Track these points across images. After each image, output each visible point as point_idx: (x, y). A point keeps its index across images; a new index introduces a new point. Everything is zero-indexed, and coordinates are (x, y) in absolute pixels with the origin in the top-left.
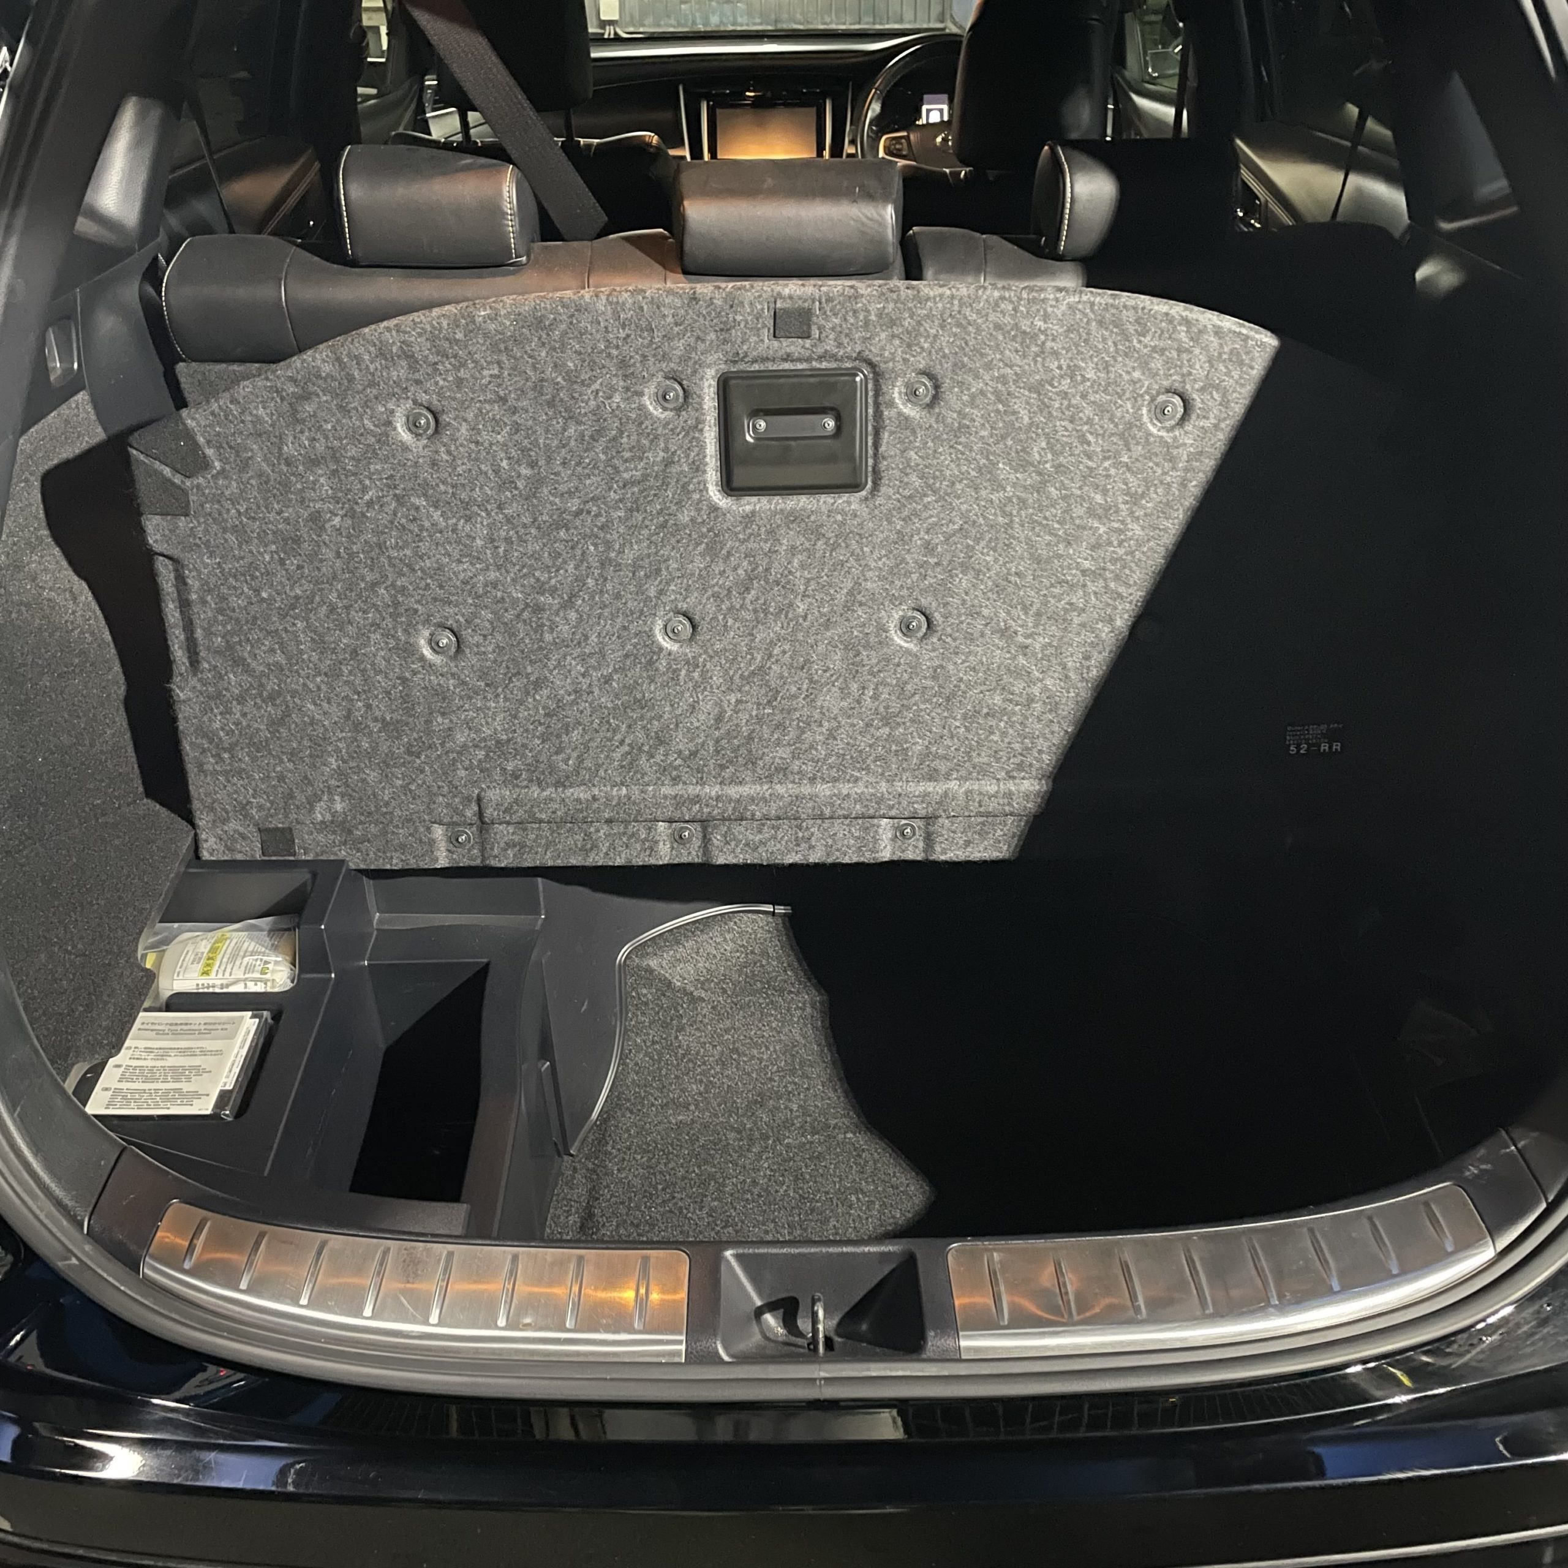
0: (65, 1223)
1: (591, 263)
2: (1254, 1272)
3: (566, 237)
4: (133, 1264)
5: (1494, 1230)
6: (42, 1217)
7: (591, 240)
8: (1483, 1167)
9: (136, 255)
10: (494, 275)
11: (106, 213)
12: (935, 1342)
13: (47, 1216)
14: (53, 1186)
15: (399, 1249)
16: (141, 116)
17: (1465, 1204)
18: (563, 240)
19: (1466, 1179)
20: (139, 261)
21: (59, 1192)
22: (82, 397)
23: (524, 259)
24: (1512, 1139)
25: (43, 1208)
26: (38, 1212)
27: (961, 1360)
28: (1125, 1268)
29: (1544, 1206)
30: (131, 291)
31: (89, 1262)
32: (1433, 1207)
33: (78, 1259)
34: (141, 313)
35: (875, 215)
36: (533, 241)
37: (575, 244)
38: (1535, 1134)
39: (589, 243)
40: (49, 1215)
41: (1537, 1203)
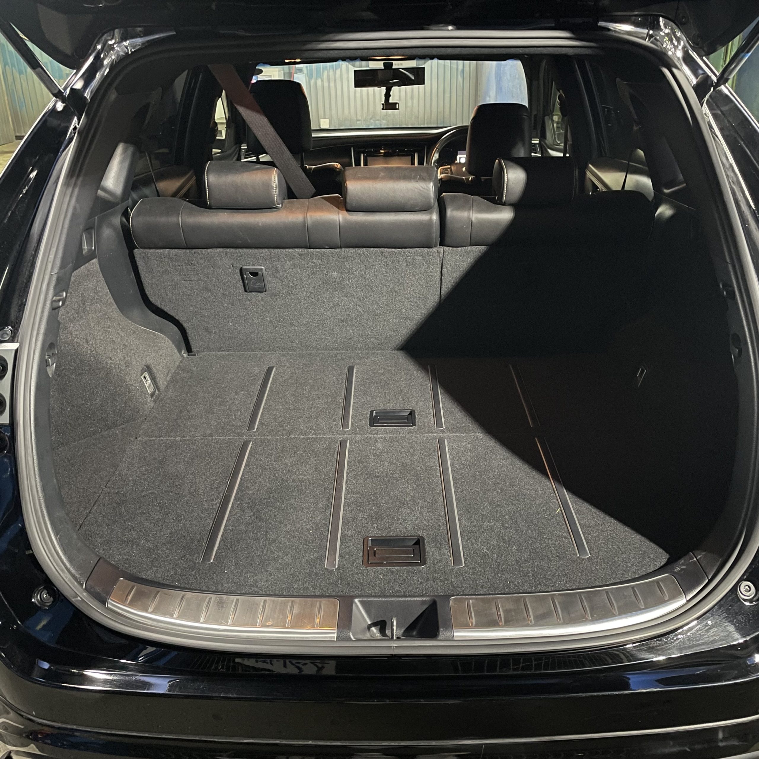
0: (76, 583)
1: (308, 207)
2: (581, 607)
3: (298, 197)
4: (103, 602)
5: (686, 592)
6: (66, 580)
7: (308, 198)
8: (682, 567)
9: (120, 206)
10: (267, 212)
11: (108, 188)
12: (443, 633)
13: (68, 580)
14: (71, 569)
15: (216, 598)
16: (125, 151)
17: (674, 582)
18: (296, 198)
19: (675, 573)
20: (120, 208)
21: (74, 571)
22: (95, 261)
23: (280, 206)
24: (694, 555)
25: (67, 577)
26: (65, 578)
27: (454, 640)
28: (526, 605)
29: (707, 581)
30: (117, 220)
31: (85, 600)
32: (660, 583)
33: (81, 598)
34: (121, 229)
35: (426, 187)
36: (284, 199)
37: (302, 200)
38: (704, 553)
39: (307, 200)
40: (69, 580)
41: (704, 580)
